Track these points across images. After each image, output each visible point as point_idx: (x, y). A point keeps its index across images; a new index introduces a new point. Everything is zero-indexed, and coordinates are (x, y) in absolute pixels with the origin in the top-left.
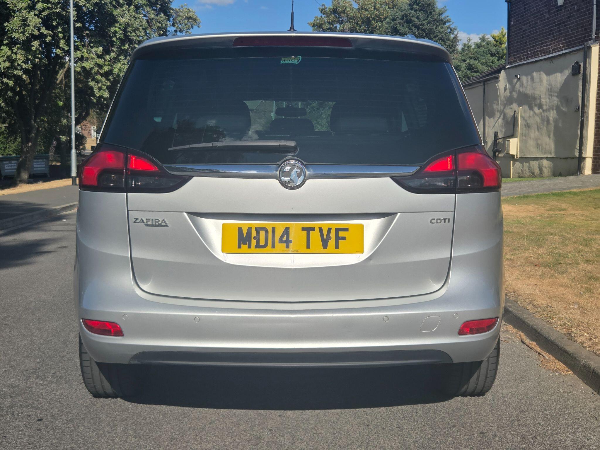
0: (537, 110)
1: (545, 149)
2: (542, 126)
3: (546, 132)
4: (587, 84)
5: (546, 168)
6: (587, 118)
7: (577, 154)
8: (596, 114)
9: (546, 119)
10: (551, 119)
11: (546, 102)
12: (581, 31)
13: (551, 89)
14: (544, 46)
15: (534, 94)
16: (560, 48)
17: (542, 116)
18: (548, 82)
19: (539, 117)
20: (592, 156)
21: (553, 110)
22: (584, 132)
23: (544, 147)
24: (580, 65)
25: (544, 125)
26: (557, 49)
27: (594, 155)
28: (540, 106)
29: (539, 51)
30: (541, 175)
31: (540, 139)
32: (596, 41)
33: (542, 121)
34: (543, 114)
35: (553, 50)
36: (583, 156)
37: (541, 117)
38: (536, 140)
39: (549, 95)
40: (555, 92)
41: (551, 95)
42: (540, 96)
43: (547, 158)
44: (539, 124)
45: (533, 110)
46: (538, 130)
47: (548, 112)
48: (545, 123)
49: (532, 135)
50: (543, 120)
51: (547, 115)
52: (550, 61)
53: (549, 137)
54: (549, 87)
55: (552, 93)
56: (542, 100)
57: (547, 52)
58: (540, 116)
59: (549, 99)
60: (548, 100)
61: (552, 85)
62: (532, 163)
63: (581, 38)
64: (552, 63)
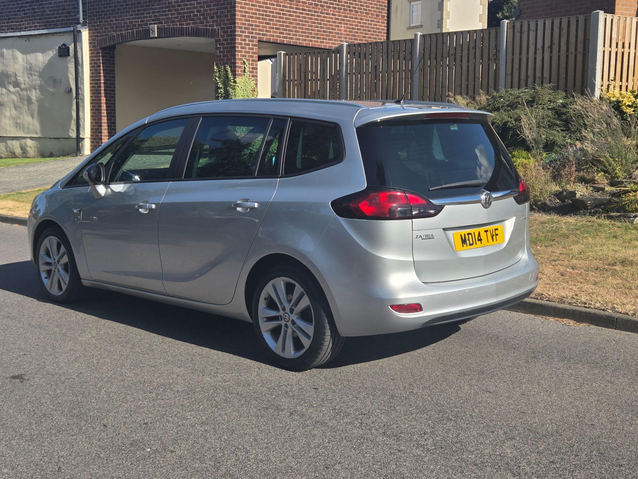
0: (11, 88)
1: (28, 128)
2: (21, 105)
3: (27, 111)
4: (80, 68)
5: (31, 148)
6: (83, 100)
7: (73, 135)
8: (91, 97)
9: (26, 97)
10: (34, 98)
11: (25, 81)
12: (62, 13)
13: (30, 68)
14: (13, 22)
15: (6, 71)
16: (36, 26)
17: (20, 95)
18: (25, 60)
19: (16, 96)
20: (89, 136)
21: (35, 89)
22: (81, 113)
23: (26, 126)
24: (68, 48)
25: (23, 104)
26: (30, 27)
27: (91, 135)
28: (16, 84)
29: (5, 26)
30: (25, 155)
31: (19, 118)
32: (84, 25)
33: (20, 99)
34: (21, 93)
35: (26, 28)
36: (81, 136)
37: (18, 96)
38: (13, 118)
39: (28, 74)
40: (37, 72)
41: (31, 74)
42: (16, 74)
43: (31, 138)
44: (16, 103)
45: (6, 88)
46: (16, 109)
47: (28, 92)
48: (26, 102)
49: (8, 114)
50: (21, 99)
51: (27, 94)
52: (26, 39)
53: (32, 116)
54: (28, 66)
55: (32, 73)
56: (18, 78)
57: (17, 29)
58: (17, 94)
59: (29, 78)
60: (27, 79)
61: (31, 64)
62: (9, 142)
63: (62, 20)
64: (28, 41)
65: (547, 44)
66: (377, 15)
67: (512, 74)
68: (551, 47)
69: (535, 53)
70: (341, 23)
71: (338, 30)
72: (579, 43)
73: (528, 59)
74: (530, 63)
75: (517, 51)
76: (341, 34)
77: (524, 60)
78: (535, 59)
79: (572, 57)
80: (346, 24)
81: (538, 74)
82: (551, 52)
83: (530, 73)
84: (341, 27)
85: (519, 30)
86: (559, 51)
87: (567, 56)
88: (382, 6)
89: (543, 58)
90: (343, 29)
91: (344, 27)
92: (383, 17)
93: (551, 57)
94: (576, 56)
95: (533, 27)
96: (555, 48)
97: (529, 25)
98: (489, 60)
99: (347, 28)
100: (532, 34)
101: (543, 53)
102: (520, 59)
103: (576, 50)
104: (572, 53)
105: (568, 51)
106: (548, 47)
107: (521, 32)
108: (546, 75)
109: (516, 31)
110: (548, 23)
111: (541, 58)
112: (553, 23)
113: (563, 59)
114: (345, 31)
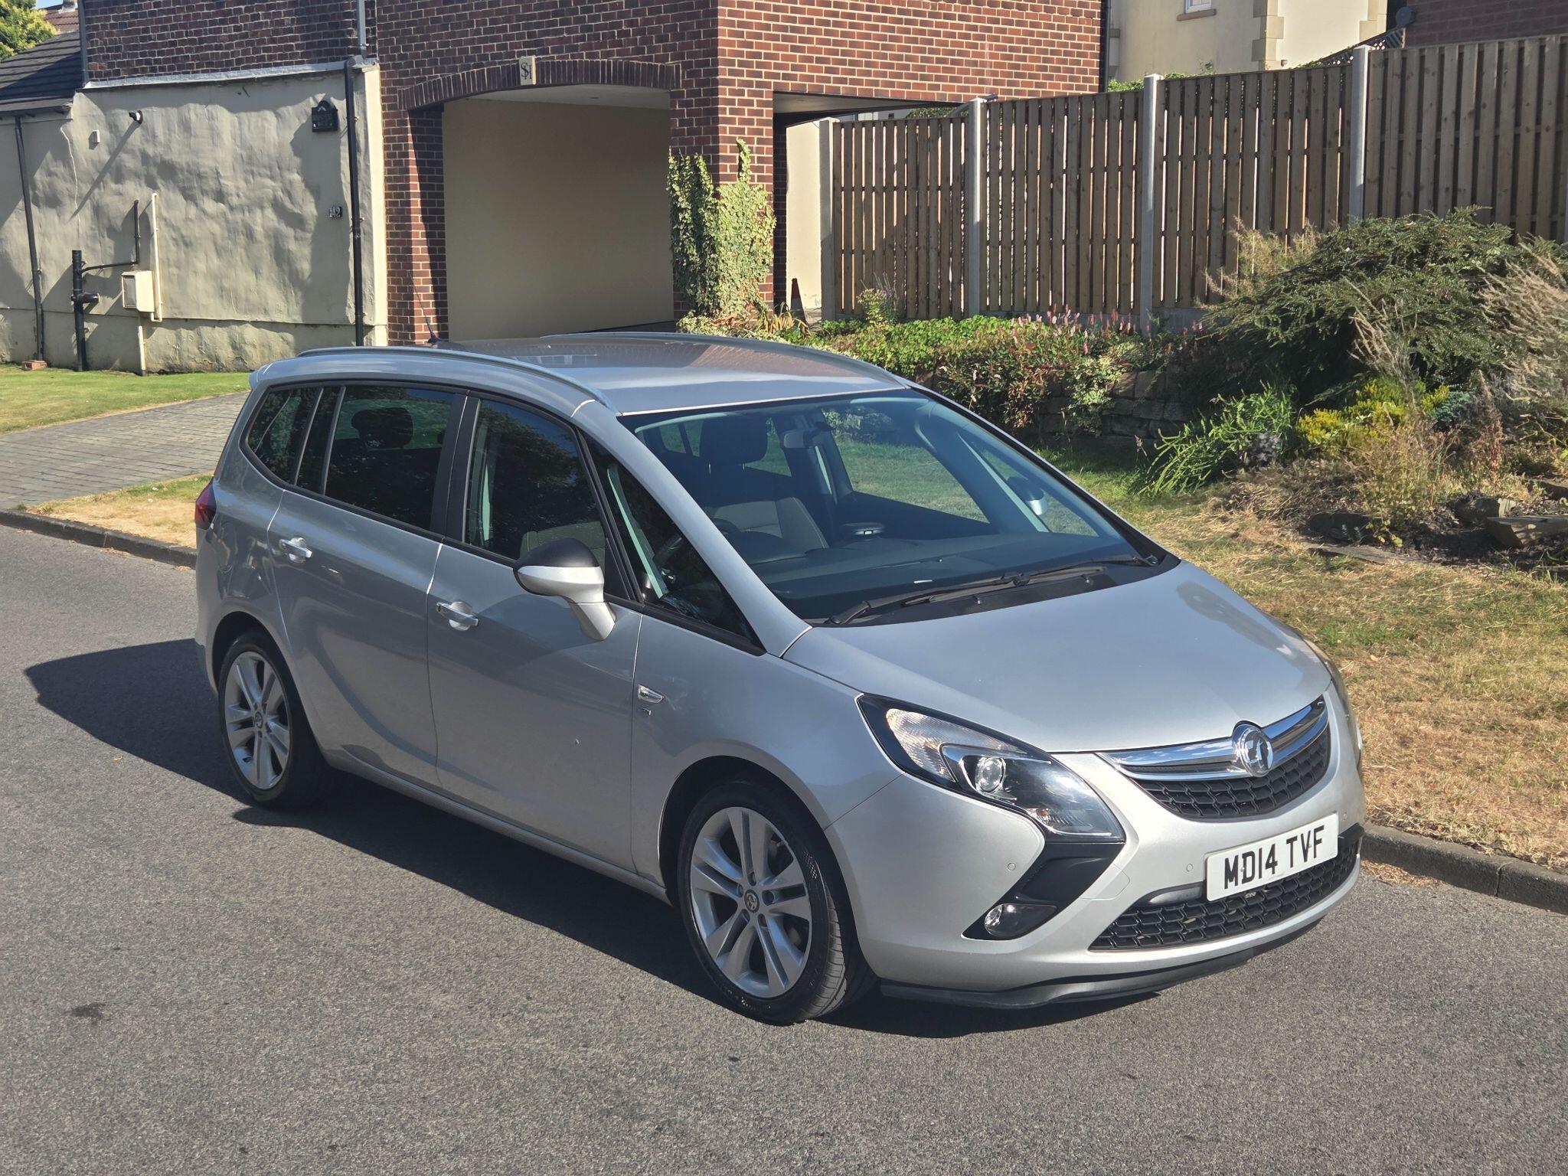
0: (210, 205)
1: (247, 300)
2: (230, 245)
3: (245, 259)
4: (360, 158)
5: (254, 346)
6: (370, 235)
7: (352, 318)
8: (388, 227)
9: (241, 228)
10: (259, 230)
11: (238, 188)
12: (320, 27)
13: (250, 157)
14: (210, 48)
15: (197, 165)
16: (262, 58)
17: (227, 221)
18: (238, 139)
19: (220, 224)
20: (386, 322)
21: (262, 208)
22: (364, 266)
23: (243, 296)
24: (335, 111)
25: (235, 243)
26: (249, 60)
27: (390, 319)
28: (220, 196)
29: (193, 58)
30: (241, 363)
31: (227, 277)
32: (369, 57)
33: (229, 231)
34: (230, 216)
35: (239, 61)
36: (367, 321)
37: (223, 223)
38: (216, 278)
39: (246, 172)
40: (265, 167)
41: (253, 173)
42: (218, 173)
43: (255, 324)
44: (219, 241)
45: (196, 205)
46: (219, 254)
47: (247, 214)
48: (242, 239)
49: (201, 266)
50: (231, 230)
51: (243, 221)
52: (240, 89)
53: (257, 272)
54: (244, 154)
55: (255, 169)
56: (222, 181)
57: (220, 64)
58: (222, 221)
59: (247, 181)
60: (242, 184)
61: (251, 148)
62: (206, 330)
63: (321, 44)
64: (243, 93)
65: (1467, 105)
66: (1075, 13)
67: (1380, 179)
68: (1476, 114)
69: (1438, 128)
70: (982, 38)
72: (1545, 104)
73: (1419, 142)
74: (1424, 152)
75: (1393, 122)
76: (983, 64)
77: (1410, 146)
78: (1438, 141)
79: (1527, 140)
80: (996, 39)
81: (1445, 181)
82: (1477, 127)
83: (1426, 177)
84: (983, 47)
85: (1398, 71)
86: (1497, 125)
87: (1517, 137)
89: (1457, 140)
90: (987, 51)
91: (991, 46)
92: (1090, 15)
93: (1476, 140)
94: (1538, 136)
95: (1431, 63)
96: (1487, 116)
97: (1422, 58)
98: (1324, 146)
99: (998, 48)
100: (1430, 82)
101: (1457, 127)
102: (1401, 143)
103: (1538, 121)
104: (1528, 130)
105: (1517, 123)
106: (1470, 113)
107: (1403, 76)
108: (1465, 183)
109: (1390, 72)
110: (1470, 53)
111: (1452, 142)
112: (1481, 54)
113: (1506, 143)
114: (992, 56)
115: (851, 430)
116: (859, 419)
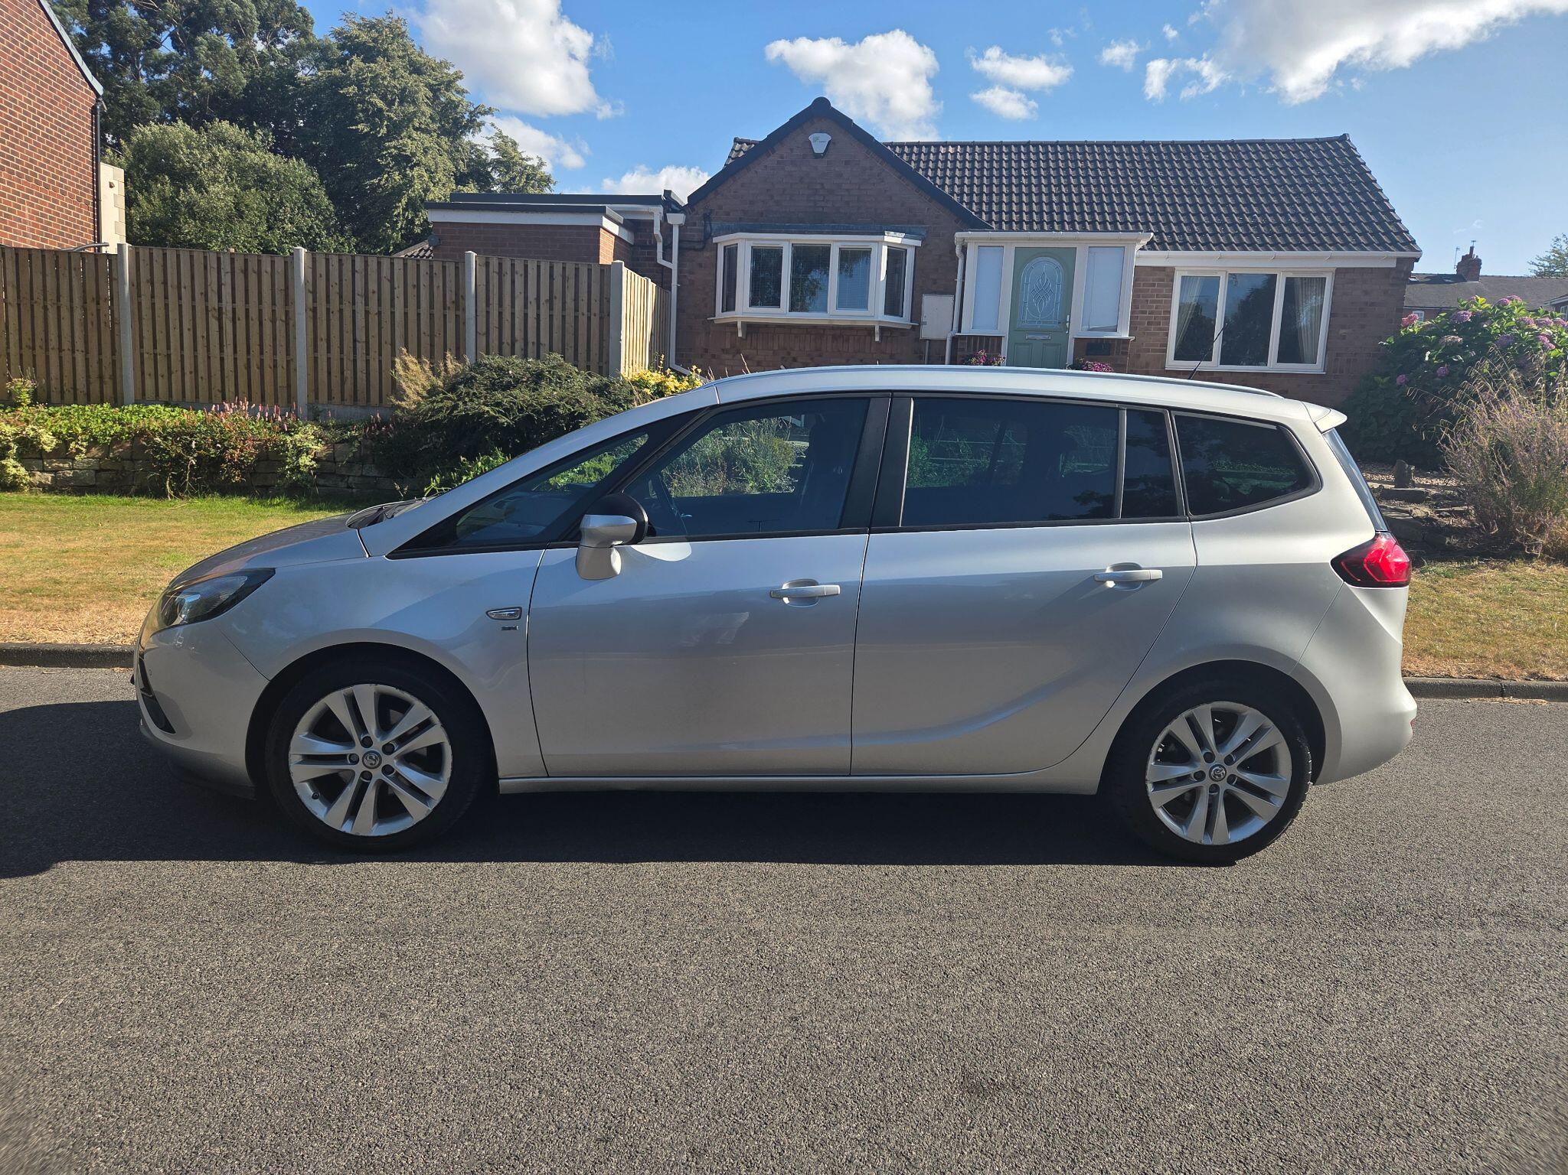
65: (545, 295)
66: (79, 200)
67: (487, 334)
68: (551, 301)
69: (526, 306)
70: (23, 202)
71: (20, 214)
72: (593, 302)
73: (513, 314)
74: (517, 320)
75: (495, 300)
77: (507, 315)
78: (526, 315)
79: (583, 320)
81: (532, 337)
82: (551, 308)
83: (519, 334)
85: (496, 270)
86: (564, 309)
87: (576, 318)
88: (84, 183)
89: (538, 315)
92: (87, 203)
93: (551, 316)
94: (589, 319)
95: (519, 268)
96: (558, 304)
97: (513, 265)
98: (445, 309)
101: (538, 307)
102: (500, 314)
103: (589, 310)
104: (583, 314)
105: (576, 310)
106: (546, 301)
107: (500, 274)
108: (544, 339)
109: (491, 270)
110: (545, 267)
111: (535, 316)
112: (551, 268)
113: (570, 320)
115: (41, 485)
116: (49, 476)
